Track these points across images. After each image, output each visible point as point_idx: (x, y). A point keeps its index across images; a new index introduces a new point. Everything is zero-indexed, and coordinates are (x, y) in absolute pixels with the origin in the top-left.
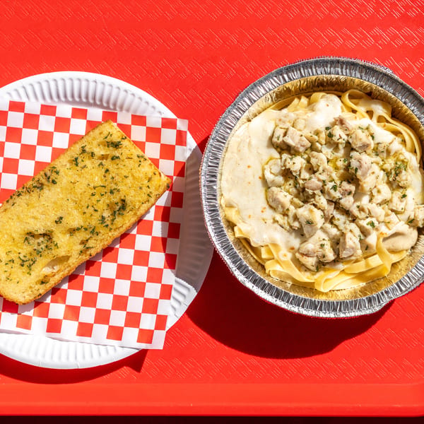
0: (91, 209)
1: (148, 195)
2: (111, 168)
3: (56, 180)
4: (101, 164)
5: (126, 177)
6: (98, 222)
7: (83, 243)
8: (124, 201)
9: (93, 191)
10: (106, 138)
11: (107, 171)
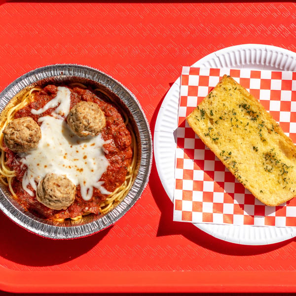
0: (247, 127)
1: (235, 89)
2: (219, 116)
3: (229, 152)
4: (216, 122)
5: (224, 105)
6: (255, 121)
7: (270, 131)
8: (240, 106)
9: (235, 127)
10: (198, 120)
11: (220, 118)
